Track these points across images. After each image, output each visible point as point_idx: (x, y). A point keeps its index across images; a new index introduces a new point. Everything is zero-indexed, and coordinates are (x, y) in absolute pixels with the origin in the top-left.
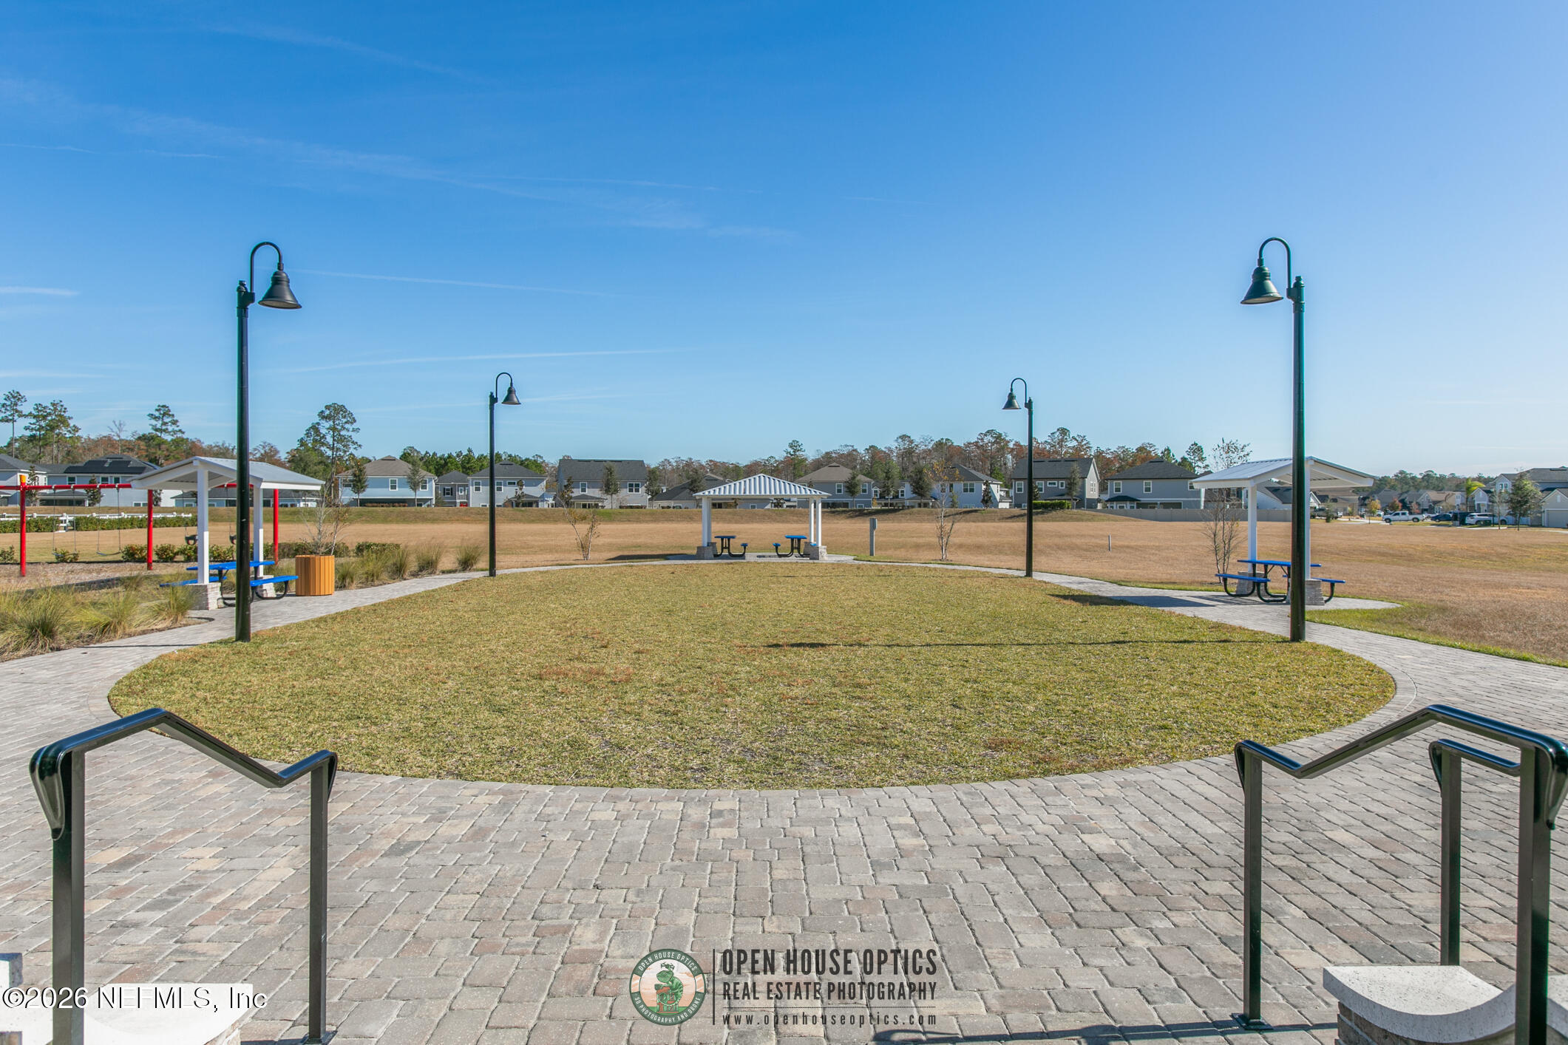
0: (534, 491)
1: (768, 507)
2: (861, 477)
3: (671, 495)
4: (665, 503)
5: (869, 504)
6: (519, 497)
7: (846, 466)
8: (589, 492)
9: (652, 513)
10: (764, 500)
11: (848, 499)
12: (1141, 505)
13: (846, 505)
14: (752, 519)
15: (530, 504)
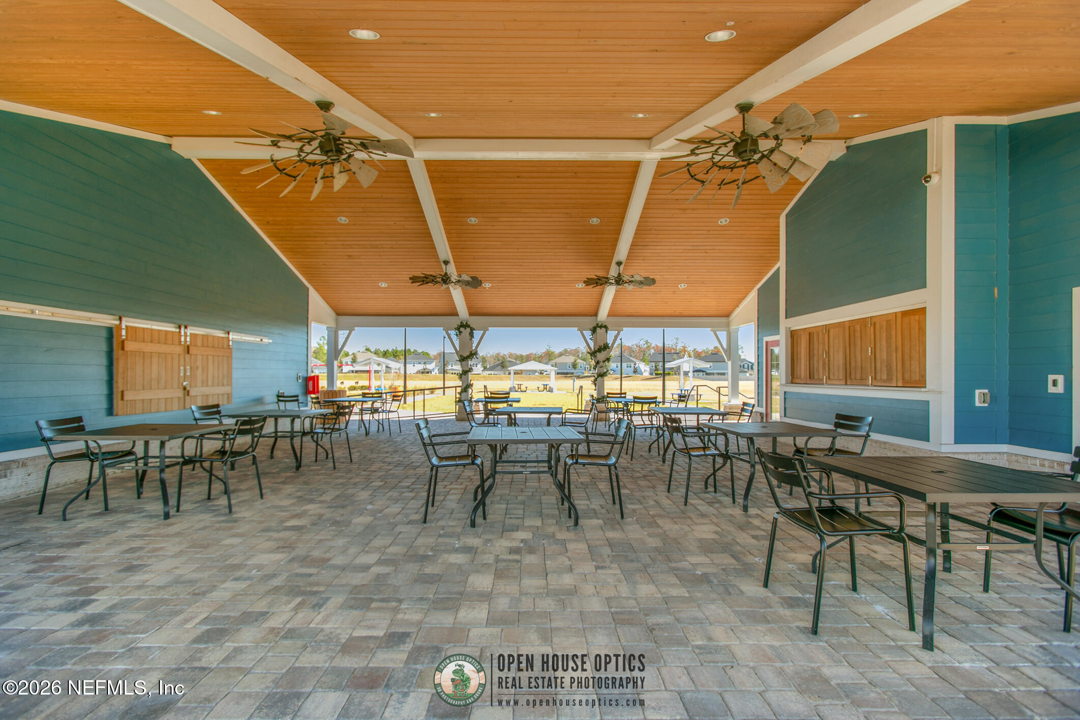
0: (430, 367)
1: (537, 374)
2: (579, 361)
3: (492, 369)
4: (490, 372)
5: (583, 373)
6: (425, 369)
7: (574, 355)
8: (454, 367)
9: (484, 377)
10: (535, 371)
11: (573, 371)
12: (707, 374)
13: (572, 373)
14: (529, 379)
15: (428, 373)
